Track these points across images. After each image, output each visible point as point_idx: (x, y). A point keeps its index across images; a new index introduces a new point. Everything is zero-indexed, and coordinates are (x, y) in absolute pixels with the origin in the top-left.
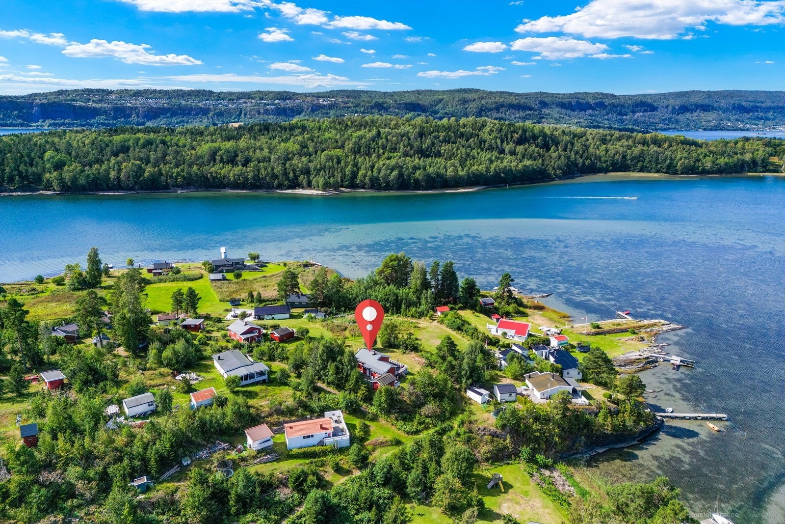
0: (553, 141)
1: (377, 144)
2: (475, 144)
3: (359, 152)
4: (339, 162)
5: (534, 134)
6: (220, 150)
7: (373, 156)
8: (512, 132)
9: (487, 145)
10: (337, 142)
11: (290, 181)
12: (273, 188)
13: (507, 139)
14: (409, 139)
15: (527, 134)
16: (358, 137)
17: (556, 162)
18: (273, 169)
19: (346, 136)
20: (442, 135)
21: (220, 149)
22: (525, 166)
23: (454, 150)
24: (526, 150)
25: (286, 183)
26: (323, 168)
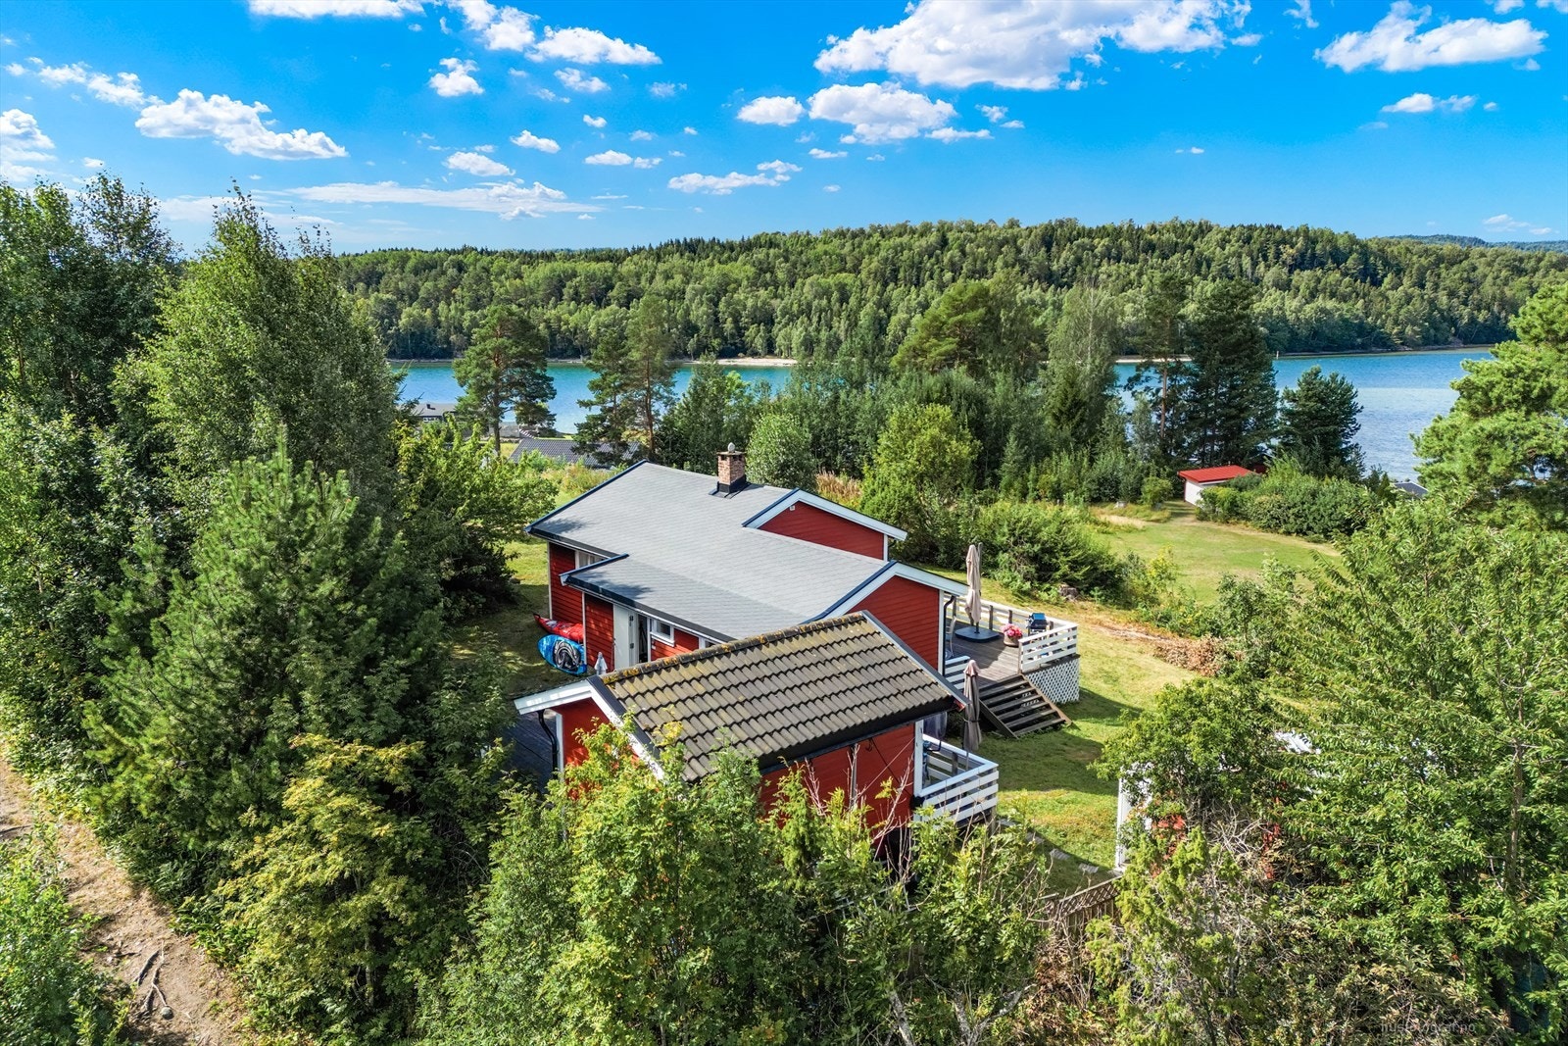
0: (1386, 264)
1: (938, 262)
2: (1184, 266)
3: (896, 280)
4: (844, 299)
5: (1336, 248)
6: (575, 276)
7: (928, 284)
8: (1278, 243)
9: (1214, 268)
10: (843, 260)
11: (725, 339)
12: (686, 354)
13: (1265, 258)
14: (1019, 251)
15: (1319, 247)
16: (895, 248)
17: (1401, 307)
18: (687, 312)
19: (864, 247)
20: (1101, 244)
21: (574, 274)
22: (1323, 310)
23: (1133, 275)
24: (1319, 281)
25: (716, 342)
26: (807, 311)
